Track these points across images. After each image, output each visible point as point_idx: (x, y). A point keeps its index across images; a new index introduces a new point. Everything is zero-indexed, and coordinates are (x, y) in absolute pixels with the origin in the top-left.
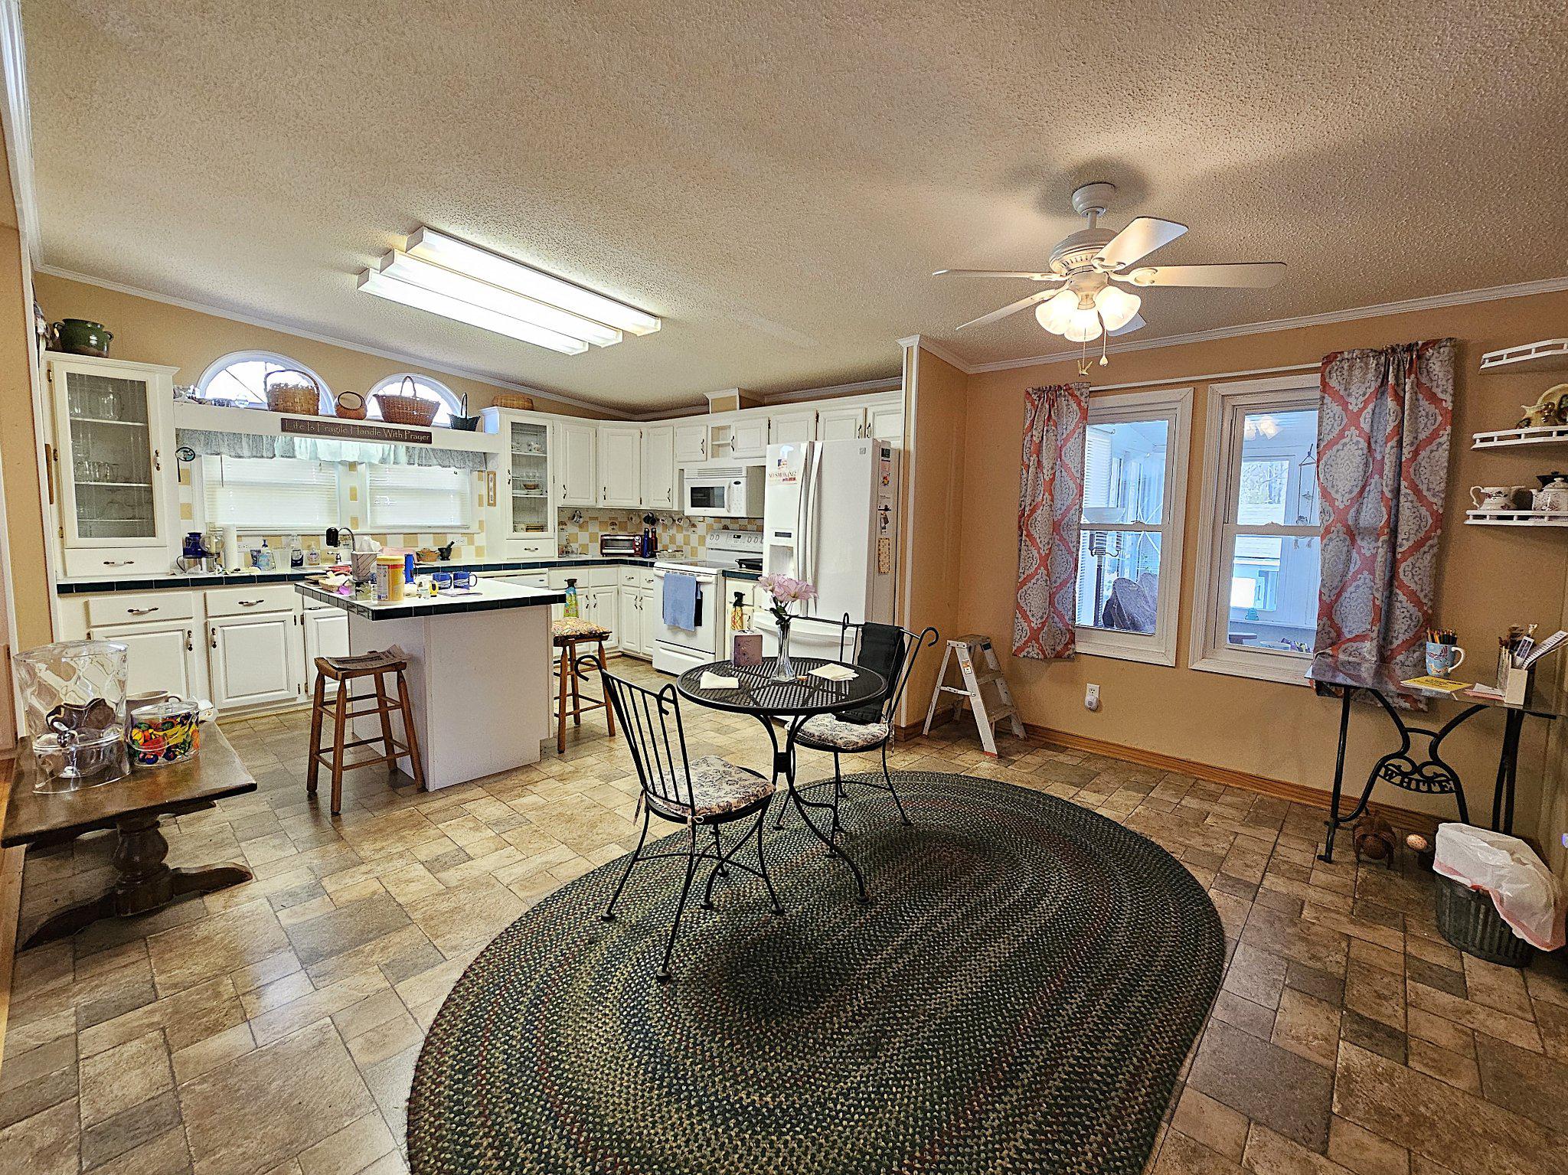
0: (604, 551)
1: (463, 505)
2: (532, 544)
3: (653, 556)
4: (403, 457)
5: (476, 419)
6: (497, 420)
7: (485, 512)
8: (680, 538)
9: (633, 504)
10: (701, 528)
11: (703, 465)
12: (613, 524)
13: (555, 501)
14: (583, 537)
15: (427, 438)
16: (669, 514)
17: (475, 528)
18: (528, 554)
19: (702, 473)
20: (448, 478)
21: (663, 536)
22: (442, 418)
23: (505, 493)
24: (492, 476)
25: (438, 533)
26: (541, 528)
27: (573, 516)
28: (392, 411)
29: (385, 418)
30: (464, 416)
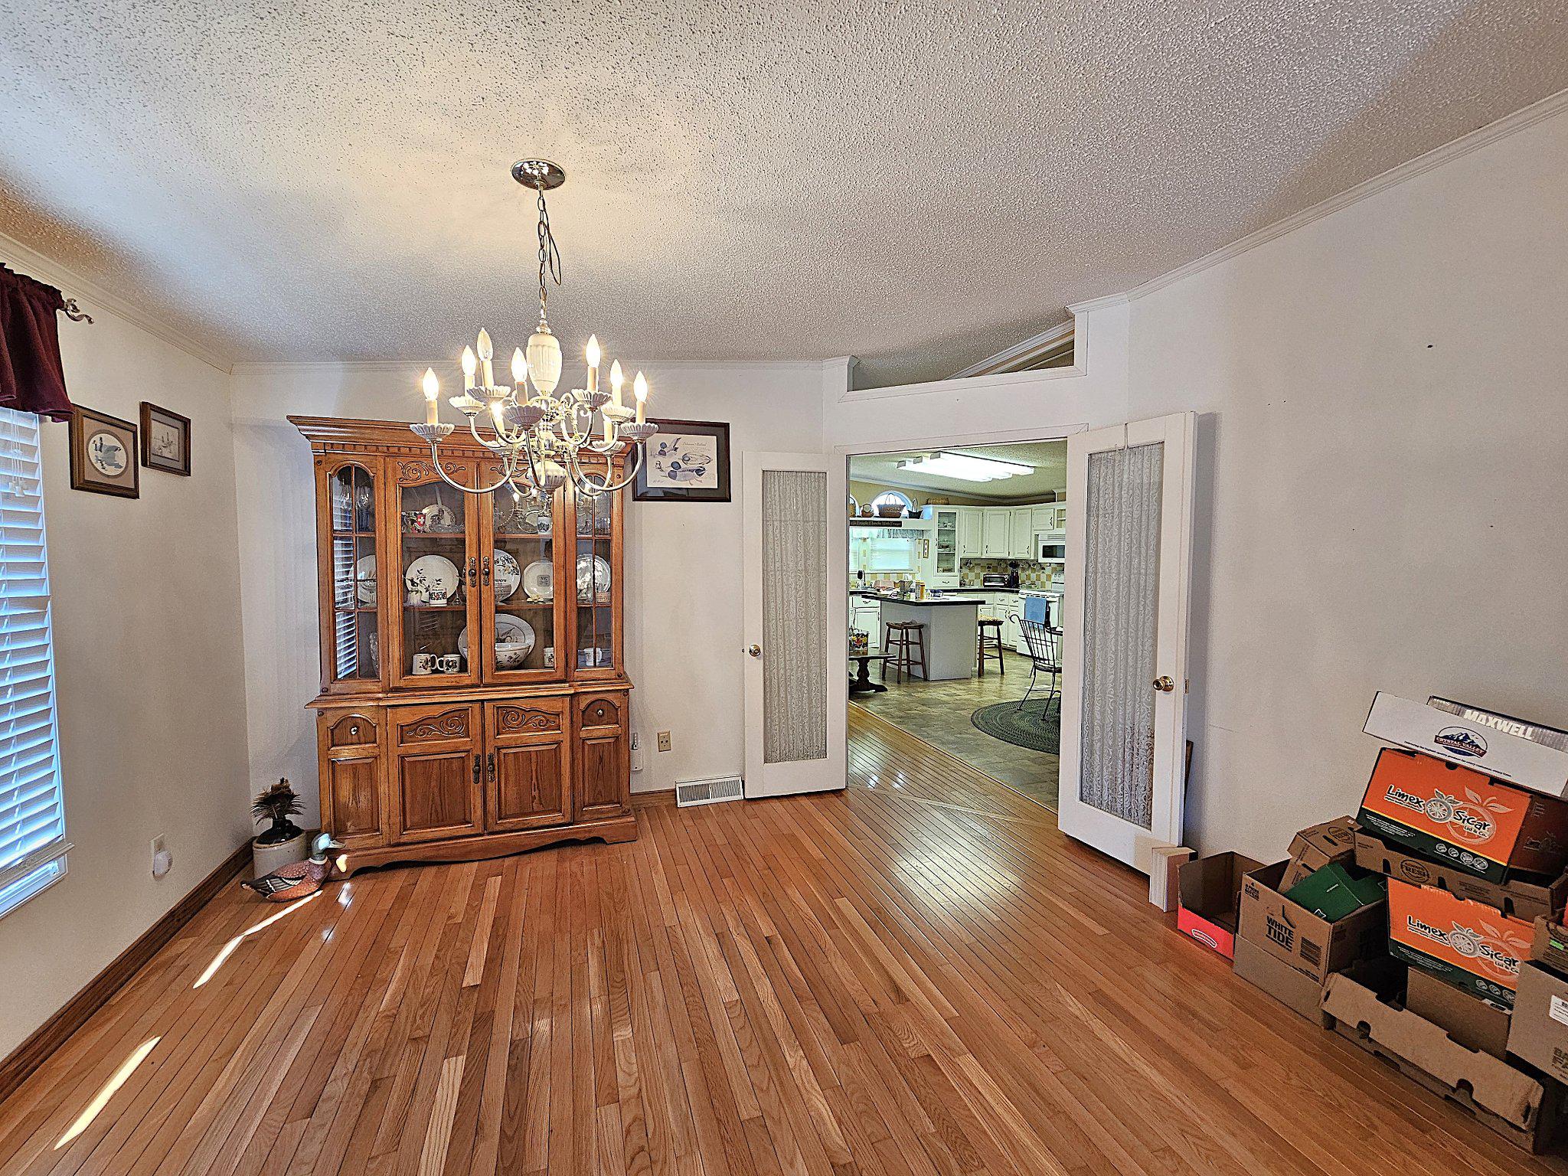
0: (986, 584)
1: (910, 558)
2: (946, 579)
3: (1017, 587)
4: (886, 535)
5: (920, 512)
6: (929, 511)
7: (921, 561)
8: (1033, 576)
9: (1005, 555)
10: (1048, 571)
11: (1051, 533)
12: (989, 568)
13: (959, 554)
14: (971, 576)
15: (899, 524)
16: (1026, 561)
17: (916, 570)
18: (944, 585)
19: (1051, 537)
20: (903, 543)
21: (1022, 576)
22: (905, 512)
23: (934, 550)
24: (927, 542)
25: (899, 573)
26: (950, 570)
27: (967, 563)
28: (884, 511)
29: (881, 515)
30: (914, 511)
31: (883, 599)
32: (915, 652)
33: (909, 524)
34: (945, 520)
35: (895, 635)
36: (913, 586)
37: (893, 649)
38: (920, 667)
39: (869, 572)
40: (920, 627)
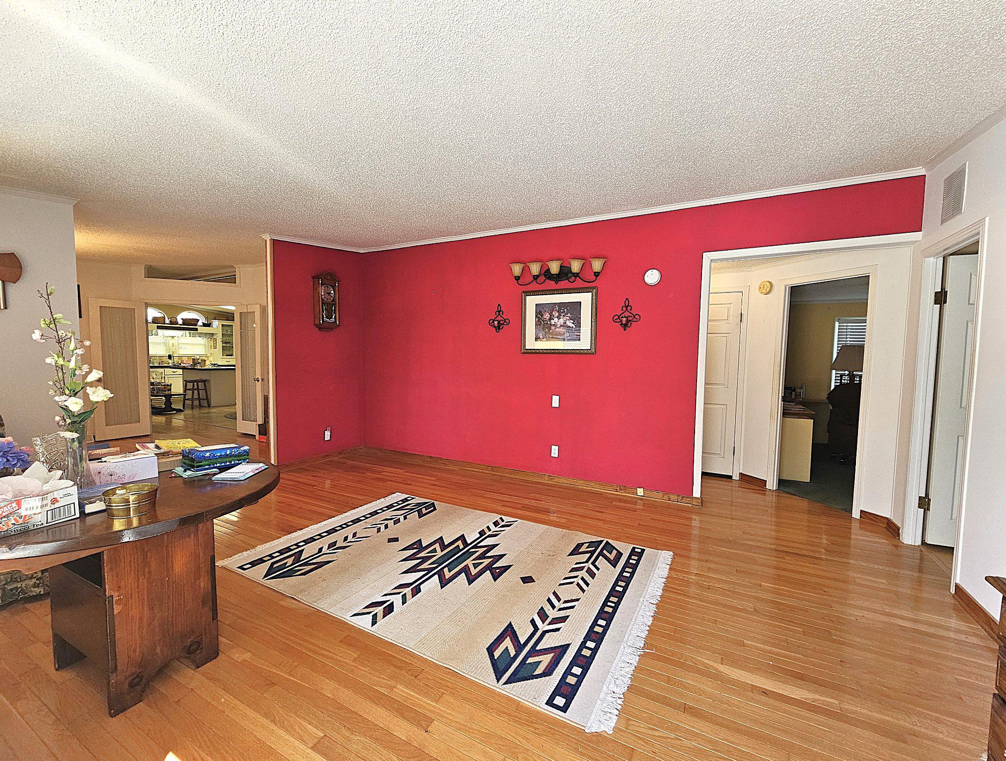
1: (205, 348)
2: (228, 360)
4: (187, 335)
5: (210, 324)
6: (216, 323)
7: (213, 350)
15: (197, 330)
17: (209, 355)
18: (227, 363)
20: (199, 340)
22: (200, 323)
23: (220, 345)
24: (215, 340)
25: (194, 355)
26: (231, 355)
28: (186, 322)
29: (184, 324)
30: (206, 323)
31: (184, 368)
32: (203, 394)
33: (202, 330)
34: (228, 328)
35: (190, 386)
36: (200, 361)
37: (189, 393)
38: (206, 401)
39: (177, 355)
40: (204, 381)
